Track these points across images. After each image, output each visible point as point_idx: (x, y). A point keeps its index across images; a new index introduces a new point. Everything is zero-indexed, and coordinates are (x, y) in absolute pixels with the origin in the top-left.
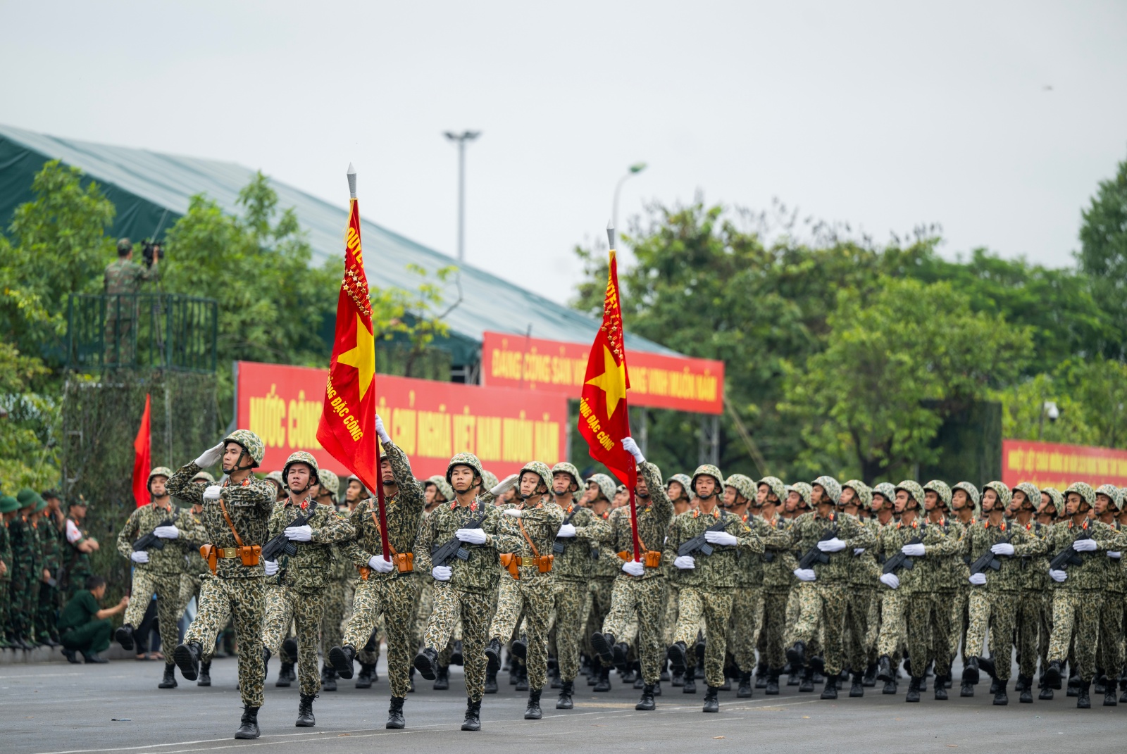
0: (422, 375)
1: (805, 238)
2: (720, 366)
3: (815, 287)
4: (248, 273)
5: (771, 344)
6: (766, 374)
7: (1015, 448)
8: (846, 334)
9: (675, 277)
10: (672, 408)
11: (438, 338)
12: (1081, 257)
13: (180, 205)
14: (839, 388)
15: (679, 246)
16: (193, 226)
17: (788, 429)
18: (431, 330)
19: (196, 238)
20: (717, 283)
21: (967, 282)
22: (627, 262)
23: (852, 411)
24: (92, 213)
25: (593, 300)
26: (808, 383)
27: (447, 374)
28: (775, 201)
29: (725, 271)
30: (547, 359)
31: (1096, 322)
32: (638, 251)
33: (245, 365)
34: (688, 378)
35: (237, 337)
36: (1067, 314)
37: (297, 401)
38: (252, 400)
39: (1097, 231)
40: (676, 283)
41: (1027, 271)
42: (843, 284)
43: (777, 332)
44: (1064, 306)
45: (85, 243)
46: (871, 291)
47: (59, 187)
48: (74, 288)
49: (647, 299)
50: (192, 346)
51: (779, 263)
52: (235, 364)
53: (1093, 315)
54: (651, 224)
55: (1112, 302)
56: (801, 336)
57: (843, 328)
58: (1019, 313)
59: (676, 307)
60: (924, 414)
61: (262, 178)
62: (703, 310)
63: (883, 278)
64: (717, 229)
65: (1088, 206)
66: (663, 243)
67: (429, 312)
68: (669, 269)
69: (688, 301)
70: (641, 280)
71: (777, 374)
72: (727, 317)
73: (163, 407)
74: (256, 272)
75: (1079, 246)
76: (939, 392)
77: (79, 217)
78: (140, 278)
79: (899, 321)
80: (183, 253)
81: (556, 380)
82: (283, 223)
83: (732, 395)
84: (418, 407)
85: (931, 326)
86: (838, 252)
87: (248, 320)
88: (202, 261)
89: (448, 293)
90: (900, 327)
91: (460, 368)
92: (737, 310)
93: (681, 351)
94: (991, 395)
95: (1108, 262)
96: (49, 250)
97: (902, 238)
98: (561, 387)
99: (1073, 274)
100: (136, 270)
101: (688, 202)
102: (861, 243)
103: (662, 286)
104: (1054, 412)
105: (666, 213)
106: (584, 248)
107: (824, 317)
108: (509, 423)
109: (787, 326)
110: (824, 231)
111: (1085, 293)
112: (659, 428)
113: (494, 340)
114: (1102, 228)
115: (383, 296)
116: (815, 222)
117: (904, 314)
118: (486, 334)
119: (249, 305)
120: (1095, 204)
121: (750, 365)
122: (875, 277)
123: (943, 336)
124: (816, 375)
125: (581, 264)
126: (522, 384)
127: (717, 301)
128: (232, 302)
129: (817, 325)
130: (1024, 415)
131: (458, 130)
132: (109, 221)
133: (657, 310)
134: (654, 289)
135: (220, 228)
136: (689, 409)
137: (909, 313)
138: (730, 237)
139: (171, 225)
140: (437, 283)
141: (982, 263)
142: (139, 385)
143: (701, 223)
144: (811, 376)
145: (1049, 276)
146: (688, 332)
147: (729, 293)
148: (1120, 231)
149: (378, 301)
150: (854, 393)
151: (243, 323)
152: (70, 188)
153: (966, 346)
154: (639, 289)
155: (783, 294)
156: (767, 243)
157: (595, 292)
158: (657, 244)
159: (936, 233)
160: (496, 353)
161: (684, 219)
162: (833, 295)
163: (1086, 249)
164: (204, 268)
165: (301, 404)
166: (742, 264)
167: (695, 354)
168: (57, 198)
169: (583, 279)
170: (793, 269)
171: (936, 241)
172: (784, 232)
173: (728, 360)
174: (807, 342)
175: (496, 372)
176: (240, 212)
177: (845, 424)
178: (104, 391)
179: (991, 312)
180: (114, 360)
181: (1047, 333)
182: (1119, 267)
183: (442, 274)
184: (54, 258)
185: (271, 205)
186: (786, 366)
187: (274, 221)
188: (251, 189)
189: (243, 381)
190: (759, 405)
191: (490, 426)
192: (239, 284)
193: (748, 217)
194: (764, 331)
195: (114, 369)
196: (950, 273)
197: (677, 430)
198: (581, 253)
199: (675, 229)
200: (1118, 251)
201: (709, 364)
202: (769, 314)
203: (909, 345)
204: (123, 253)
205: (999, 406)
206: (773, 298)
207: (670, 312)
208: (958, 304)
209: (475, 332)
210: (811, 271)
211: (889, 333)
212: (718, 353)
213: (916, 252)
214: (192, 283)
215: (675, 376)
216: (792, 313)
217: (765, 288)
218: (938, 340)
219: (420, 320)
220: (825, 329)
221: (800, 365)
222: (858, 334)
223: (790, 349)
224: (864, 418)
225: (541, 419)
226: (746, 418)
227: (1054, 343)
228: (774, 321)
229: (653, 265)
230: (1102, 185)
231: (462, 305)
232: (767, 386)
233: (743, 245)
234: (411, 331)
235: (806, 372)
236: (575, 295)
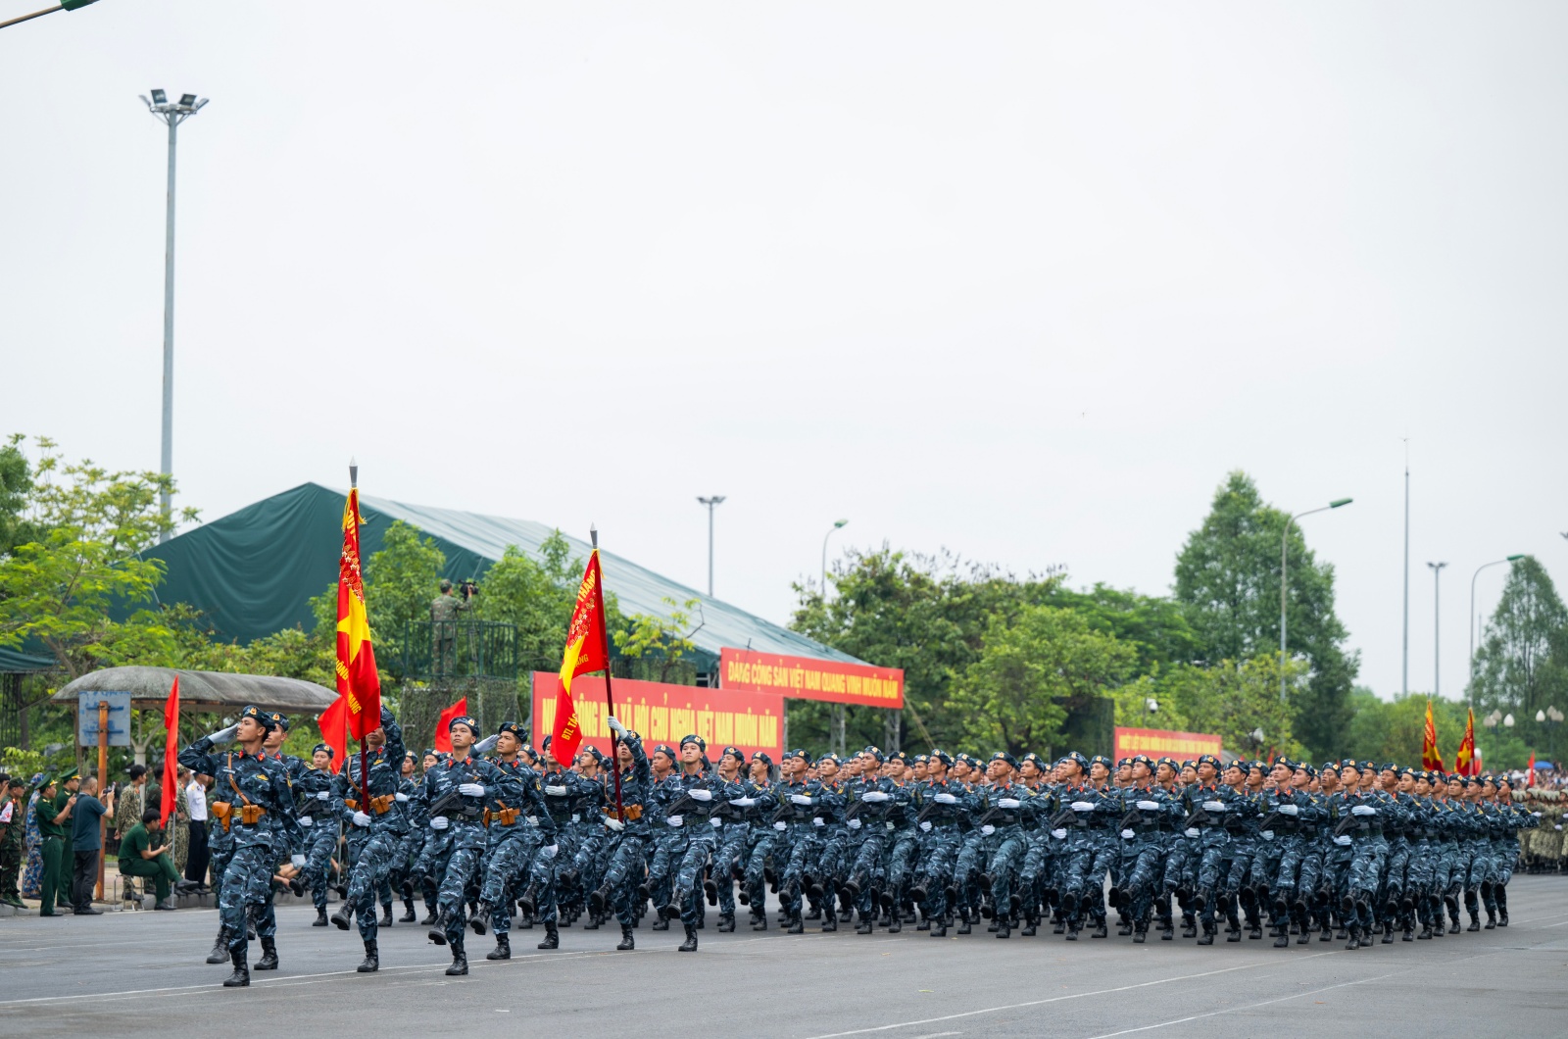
0: (674, 681)
1: (966, 576)
2: (901, 672)
3: (973, 612)
4: (545, 605)
5: (941, 656)
6: (937, 678)
7: (1124, 734)
8: (996, 648)
9: (867, 606)
10: (866, 705)
11: (687, 652)
12: (1176, 588)
13: (497, 555)
14: (991, 689)
15: (871, 582)
16: (505, 569)
17: (953, 719)
18: (680, 647)
19: (507, 578)
20: (899, 610)
21: (1090, 608)
22: (832, 595)
23: (1001, 705)
24: (428, 560)
25: (806, 624)
26: (968, 685)
27: (694, 680)
28: (943, 549)
29: (905, 602)
30: (770, 668)
31: (1188, 636)
32: (839, 586)
33: (538, 673)
34: (877, 682)
35: (537, 653)
36: (1166, 631)
37: (579, 701)
38: (544, 700)
39: (1187, 568)
40: (869, 611)
41: (1135, 600)
42: (993, 610)
43: (944, 646)
44: (1164, 626)
45: (422, 582)
46: (1015, 615)
47: (404, 540)
48: (413, 617)
49: (847, 622)
50: (503, 658)
51: (946, 595)
52: (531, 672)
53: (1185, 631)
54: (849, 566)
55: (1200, 622)
56: (962, 649)
57: (994, 644)
58: (1128, 631)
59: (869, 628)
60: (1054, 708)
61: (558, 533)
62: (889, 630)
63: (1023, 605)
64: (899, 570)
65: (1181, 551)
66: (858, 580)
67: (681, 633)
68: (863, 600)
69: (878, 623)
70: (842, 608)
71: (945, 678)
72: (907, 635)
73: (476, 706)
74: (552, 605)
75: (1174, 581)
76: (1064, 691)
77: (418, 563)
78: (456, 609)
79: (1035, 638)
80: (497, 590)
81: (776, 684)
82: (572, 569)
83: (911, 694)
84: (669, 706)
85: (1058, 642)
86: (990, 585)
87: (546, 640)
88: (511, 596)
89: (694, 620)
90: (1035, 643)
91: (704, 675)
92: (914, 631)
93: (872, 662)
94: (1106, 694)
95: (1196, 592)
96: (395, 588)
97: (1038, 574)
98: (780, 689)
99: (1170, 601)
100: (454, 602)
101: (877, 549)
102: (1008, 580)
103: (858, 612)
104: (1154, 706)
105: (861, 558)
106: (799, 585)
107: (980, 635)
108: (739, 717)
109: (950, 641)
110: (980, 570)
111: (1179, 615)
112: (856, 720)
113: (728, 654)
114: (1191, 567)
115: (644, 622)
116: (973, 564)
117: (1040, 634)
118: (722, 650)
119: (545, 629)
120: (1187, 549)
121: (925, 671)
122: (1018, 604)
123: (1069, 649)
124: (974, 679)
125: (798, 596)
126: (751, 687)
127: (899, 624)
128: (533, 626)
129: (972, 640)
130: (1131, 708)
131: (708, 496)
132: (441, 567)
133: (855, 631)
134: (852, 615)
135: (526, 572)
136: (879, 706)
137: (1043, 632)
138: (909, 576)
139: (489, 568)
140: (685, 611)
141: (1101, 593)
142: (458, 689)
143: (887, 566)
144: (970, 680)
145: (1152, 602)
146: (879, 647)
147: (909, 618)
148: (1205, 569)
149: (640, 625)
150: (1003, 692)
151: (541, 642)
152: (412, 542)
153: (1086, 656)
154: (841, 615)
155: (949, 618)
156: (936, 580)
157: (808, 617)
158: (854, 581)
159: (1063, 571)
160: (731, 664)
161: (874, 562)
162: (986, 618)
163: (1179, 582)
164: (512, 601)
165: (582, 703)
166: (918, 598)
167: (883, 664)
168: (402, 548)
169: (798, 608)
170: (957, 600)
171: (1063, 577)
172: (951, 573)
173: (907, 669)
174: (968, 654)
175: (731, 679)
176: (542, 559)
177: (995, 716)
178: (431, 694)
179: (1105, 631)
180: (440, 671)
181: (1151, 646)
182: (1205, 596)
183: (689, 605)
184: (398, 593)
185: (564, 555)
186: (951, 673)
187: (566, 566)
188: (550, 542)
189: (537, 686)
190: (931, 702)
191: (725, 720)
192: (539, 613)
193: (923, 560)
194: (934, 646)
195: (440, 678)
196: (1076, 602)
197: (870, 721)
198: (796, 588)
199: (868, 570)
200: (1204, 585)
201: (894, 671)
202: (939, 633)
203: (1044, 657)
204: (444, 590)
205: (1112, 701)
206: (940, 621)
207: (864, 632)
208: (1079, 624)
209: (714, 647)
210: (970, 601)
211: (1029, 647)
212: (901, 663)
213: (1048, 587)
214: (504, 612)
215: (866, 681)
216: (955, 631)
217: (936, 613)
218: (1065, 652)
219: (673, 639)
220: (978, 643)
221: (961, 671)
222: (1004, 649)
223: (955, 659)
224: (1009, 711)
225: (764, 714)
226: (920, 712)
227: (1156, 654)
228: (942, 639)
229: (851, 597)
230: (1190, 533)
231: (703, 627)
232: (937, 687)
233: (919, 582)
234: (665, 648)
235: (966, 677)
236: (793, 620)
